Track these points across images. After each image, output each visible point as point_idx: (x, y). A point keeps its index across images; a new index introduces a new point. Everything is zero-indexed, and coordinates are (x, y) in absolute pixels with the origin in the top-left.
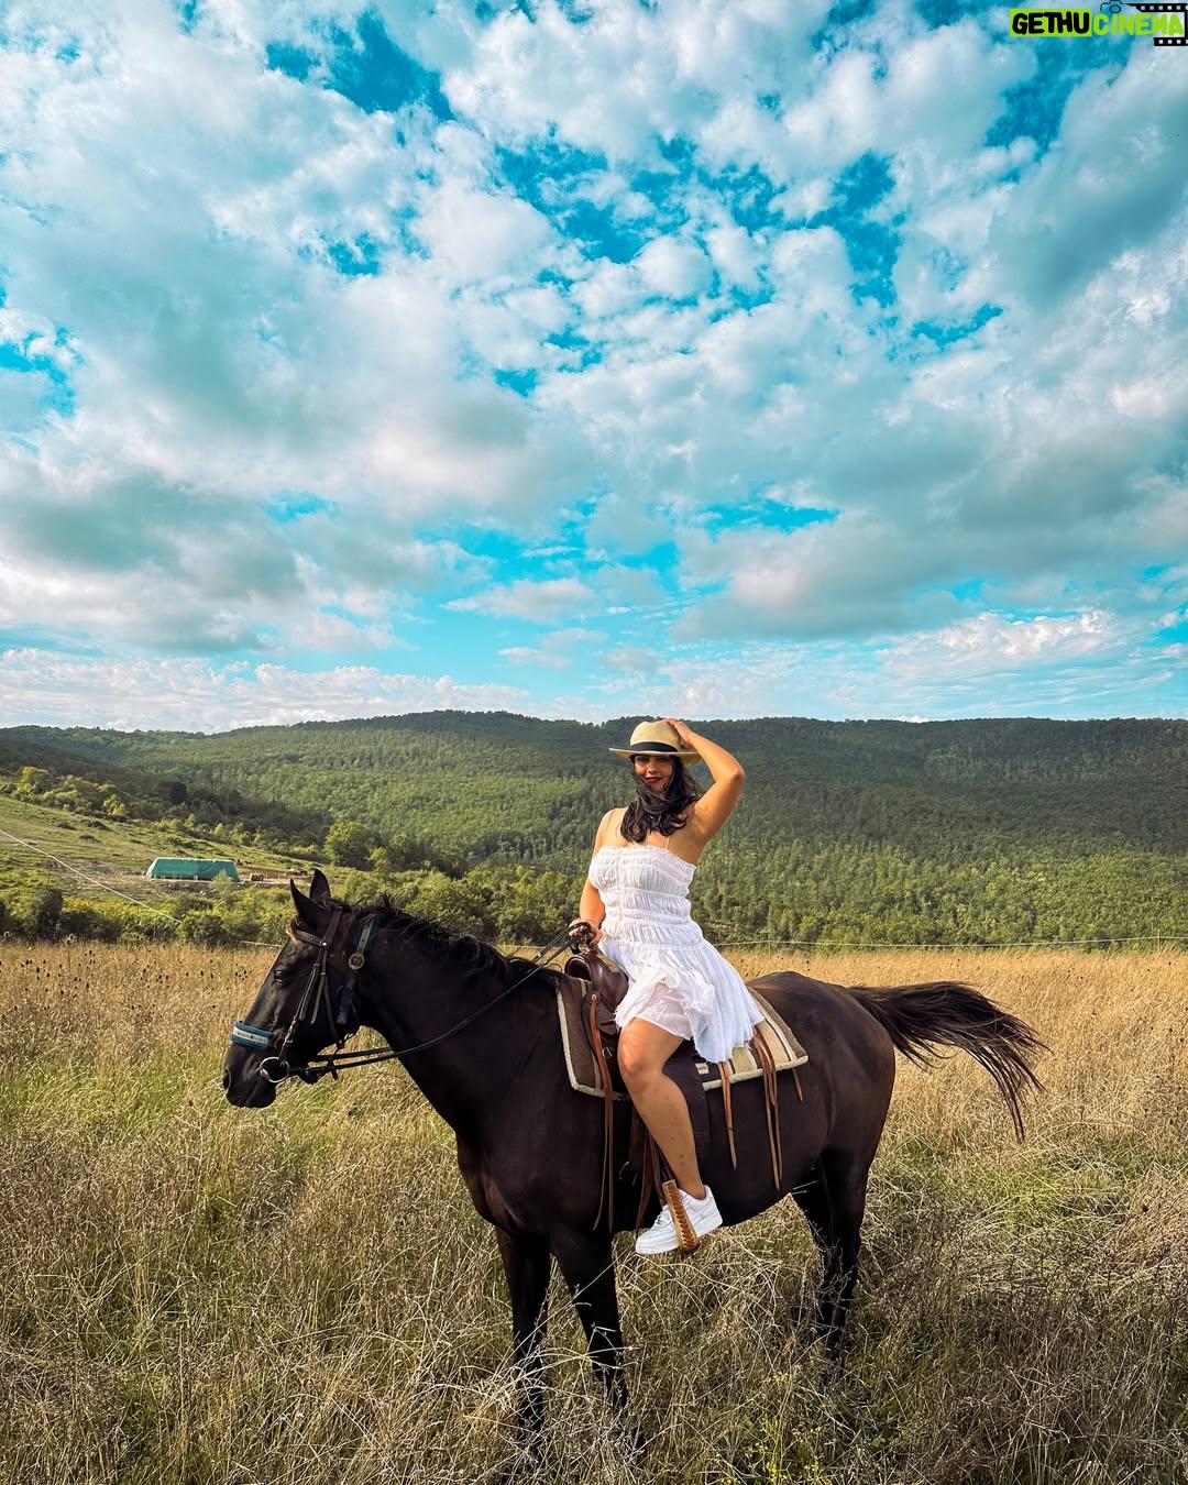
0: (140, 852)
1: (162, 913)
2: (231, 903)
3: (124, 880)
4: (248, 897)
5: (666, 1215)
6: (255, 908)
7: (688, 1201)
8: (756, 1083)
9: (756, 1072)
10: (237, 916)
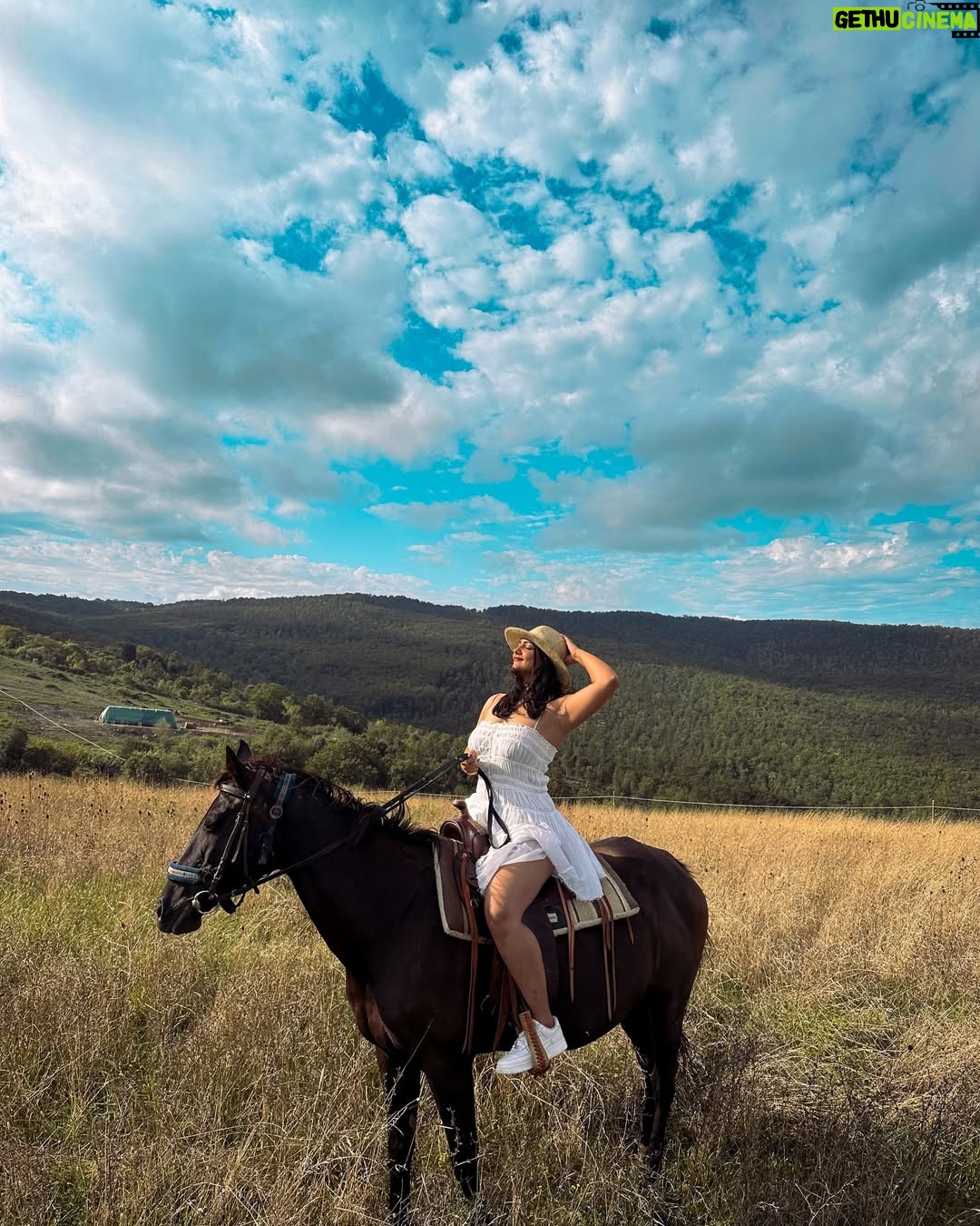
0: (94, 700)
1: (109, 753)
2: (168, 746)
3: (81, 723)
4: (183, 742)
5: (522, 1042)
6: (189, 751)
7: (541, 1029)
8: (595, 931)
9: (596, 920)
10: (173, 757)
